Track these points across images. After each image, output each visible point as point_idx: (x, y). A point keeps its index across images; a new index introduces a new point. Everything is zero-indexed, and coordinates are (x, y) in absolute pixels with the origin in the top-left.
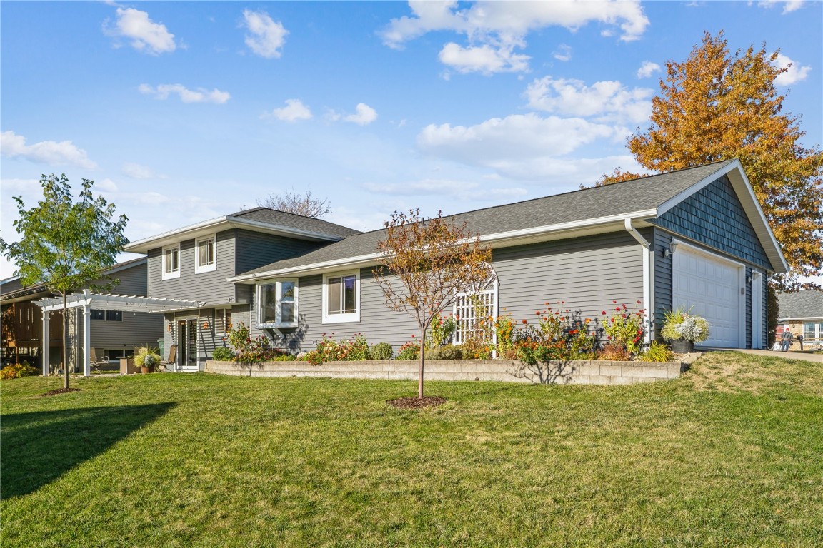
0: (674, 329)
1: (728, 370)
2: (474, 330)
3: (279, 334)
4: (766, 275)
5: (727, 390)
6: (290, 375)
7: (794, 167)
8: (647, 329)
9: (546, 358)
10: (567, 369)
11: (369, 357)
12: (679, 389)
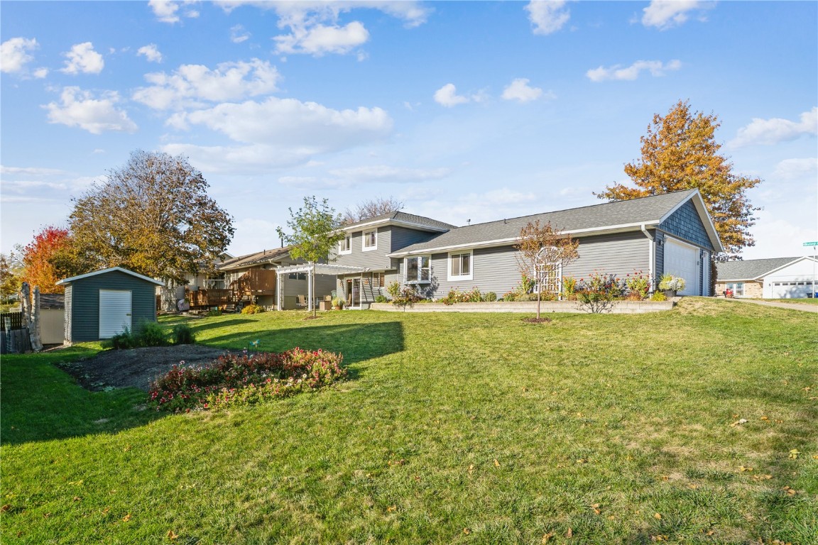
0: (666, 284)
1: (697, 305)
2: (547, 285)
3: (419, 287)
4: (711, 254)
5: (699, 314)
6: (431, 311)
7: (727, 188)
8: (652, 284)
9: (596, 300)
10: (609, 306)
11: (482, 300)
12: (673, 315)
